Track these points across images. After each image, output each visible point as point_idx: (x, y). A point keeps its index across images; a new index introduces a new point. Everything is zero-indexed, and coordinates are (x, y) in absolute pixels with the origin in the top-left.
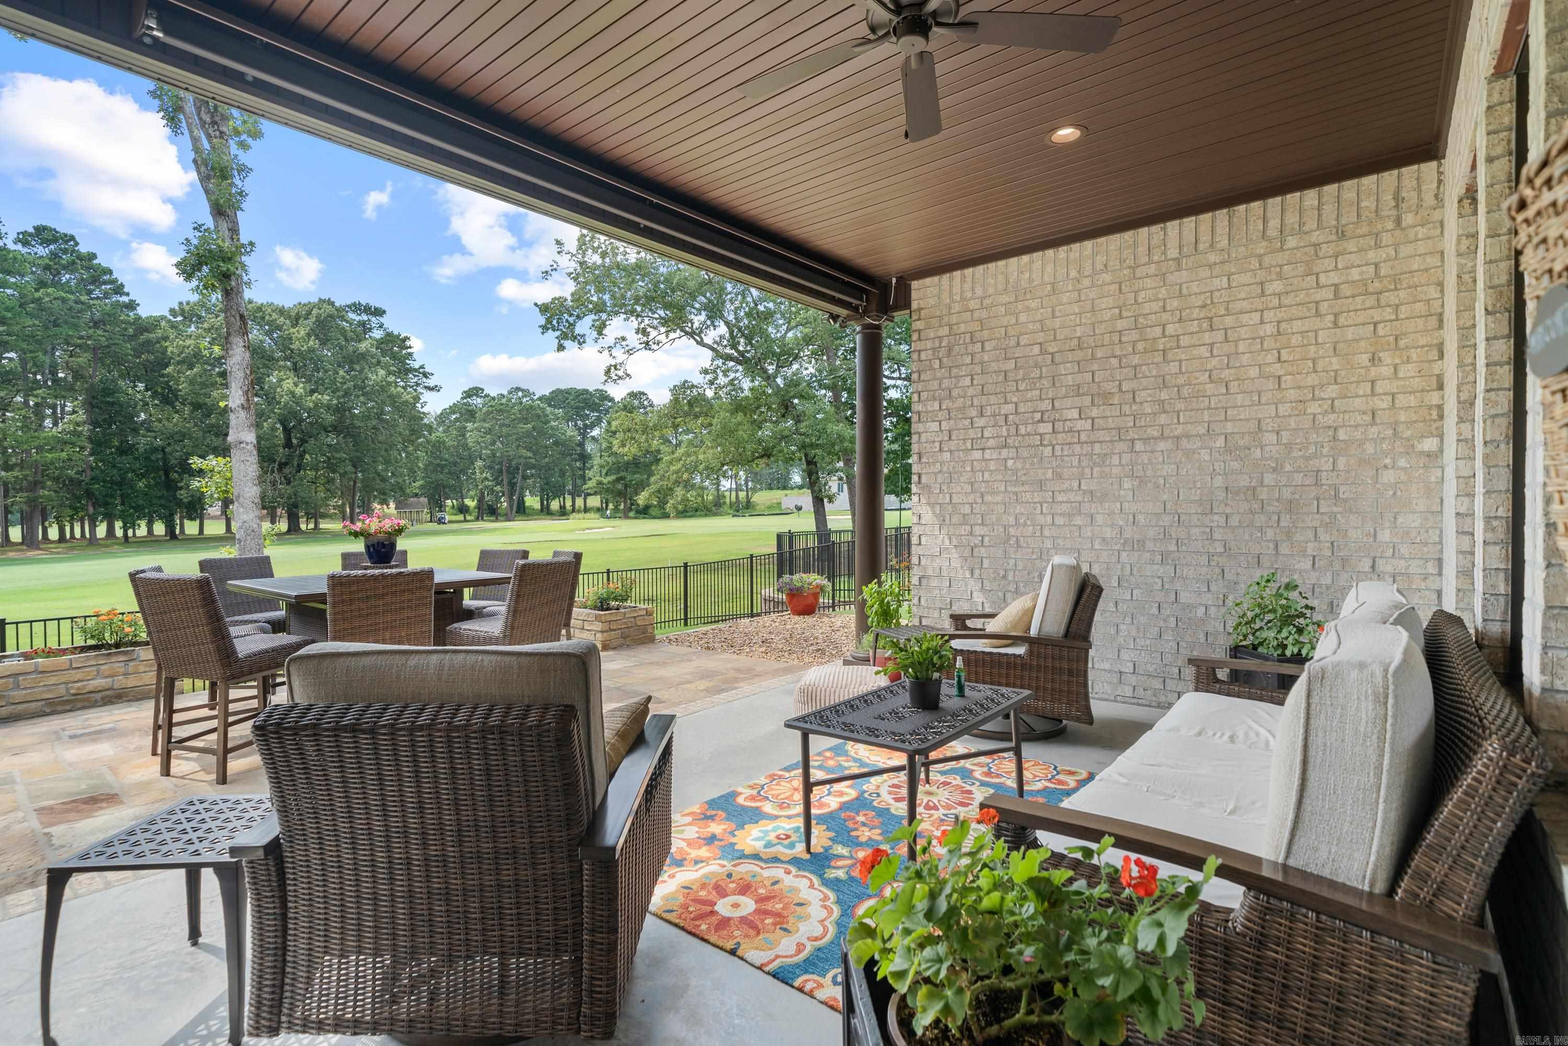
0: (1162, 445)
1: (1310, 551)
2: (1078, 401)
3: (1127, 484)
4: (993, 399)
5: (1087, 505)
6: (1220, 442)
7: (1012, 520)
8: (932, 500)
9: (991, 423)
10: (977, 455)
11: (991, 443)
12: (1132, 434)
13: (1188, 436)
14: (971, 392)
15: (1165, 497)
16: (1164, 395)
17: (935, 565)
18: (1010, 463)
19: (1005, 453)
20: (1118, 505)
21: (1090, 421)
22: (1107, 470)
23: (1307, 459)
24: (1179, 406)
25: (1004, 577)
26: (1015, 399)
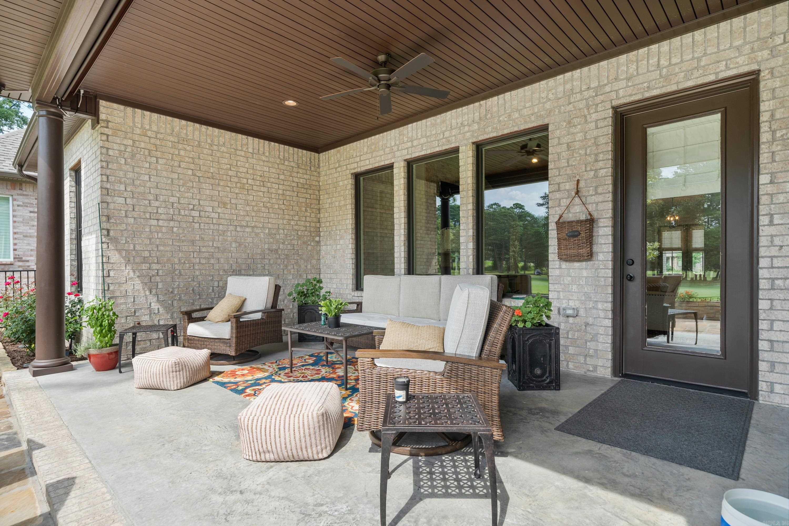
0: (248, 230)
1: (292, 273)
2: (212, 204)
3: (234, 245)
4: (164, 192)
5: (217, 254)
6: (267, 231)
7: (176, 261)
8: (119, 247)
9: (163, 206)
10: (154, 222)
11: (163, 217)
12: (235, 223)
13: (257, 227)
14: (148, 184)
15: (248, 252)
16: (248, 208)
17: (122, 289)
18: (175, 229)
19: (172, 224)
20: (230, 254)
21: (217, 214)
22: (225, 238)
23: (291, 240)
24: (253, 214)
25: (172, 292)
26: (178, 195)
